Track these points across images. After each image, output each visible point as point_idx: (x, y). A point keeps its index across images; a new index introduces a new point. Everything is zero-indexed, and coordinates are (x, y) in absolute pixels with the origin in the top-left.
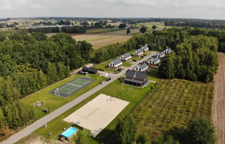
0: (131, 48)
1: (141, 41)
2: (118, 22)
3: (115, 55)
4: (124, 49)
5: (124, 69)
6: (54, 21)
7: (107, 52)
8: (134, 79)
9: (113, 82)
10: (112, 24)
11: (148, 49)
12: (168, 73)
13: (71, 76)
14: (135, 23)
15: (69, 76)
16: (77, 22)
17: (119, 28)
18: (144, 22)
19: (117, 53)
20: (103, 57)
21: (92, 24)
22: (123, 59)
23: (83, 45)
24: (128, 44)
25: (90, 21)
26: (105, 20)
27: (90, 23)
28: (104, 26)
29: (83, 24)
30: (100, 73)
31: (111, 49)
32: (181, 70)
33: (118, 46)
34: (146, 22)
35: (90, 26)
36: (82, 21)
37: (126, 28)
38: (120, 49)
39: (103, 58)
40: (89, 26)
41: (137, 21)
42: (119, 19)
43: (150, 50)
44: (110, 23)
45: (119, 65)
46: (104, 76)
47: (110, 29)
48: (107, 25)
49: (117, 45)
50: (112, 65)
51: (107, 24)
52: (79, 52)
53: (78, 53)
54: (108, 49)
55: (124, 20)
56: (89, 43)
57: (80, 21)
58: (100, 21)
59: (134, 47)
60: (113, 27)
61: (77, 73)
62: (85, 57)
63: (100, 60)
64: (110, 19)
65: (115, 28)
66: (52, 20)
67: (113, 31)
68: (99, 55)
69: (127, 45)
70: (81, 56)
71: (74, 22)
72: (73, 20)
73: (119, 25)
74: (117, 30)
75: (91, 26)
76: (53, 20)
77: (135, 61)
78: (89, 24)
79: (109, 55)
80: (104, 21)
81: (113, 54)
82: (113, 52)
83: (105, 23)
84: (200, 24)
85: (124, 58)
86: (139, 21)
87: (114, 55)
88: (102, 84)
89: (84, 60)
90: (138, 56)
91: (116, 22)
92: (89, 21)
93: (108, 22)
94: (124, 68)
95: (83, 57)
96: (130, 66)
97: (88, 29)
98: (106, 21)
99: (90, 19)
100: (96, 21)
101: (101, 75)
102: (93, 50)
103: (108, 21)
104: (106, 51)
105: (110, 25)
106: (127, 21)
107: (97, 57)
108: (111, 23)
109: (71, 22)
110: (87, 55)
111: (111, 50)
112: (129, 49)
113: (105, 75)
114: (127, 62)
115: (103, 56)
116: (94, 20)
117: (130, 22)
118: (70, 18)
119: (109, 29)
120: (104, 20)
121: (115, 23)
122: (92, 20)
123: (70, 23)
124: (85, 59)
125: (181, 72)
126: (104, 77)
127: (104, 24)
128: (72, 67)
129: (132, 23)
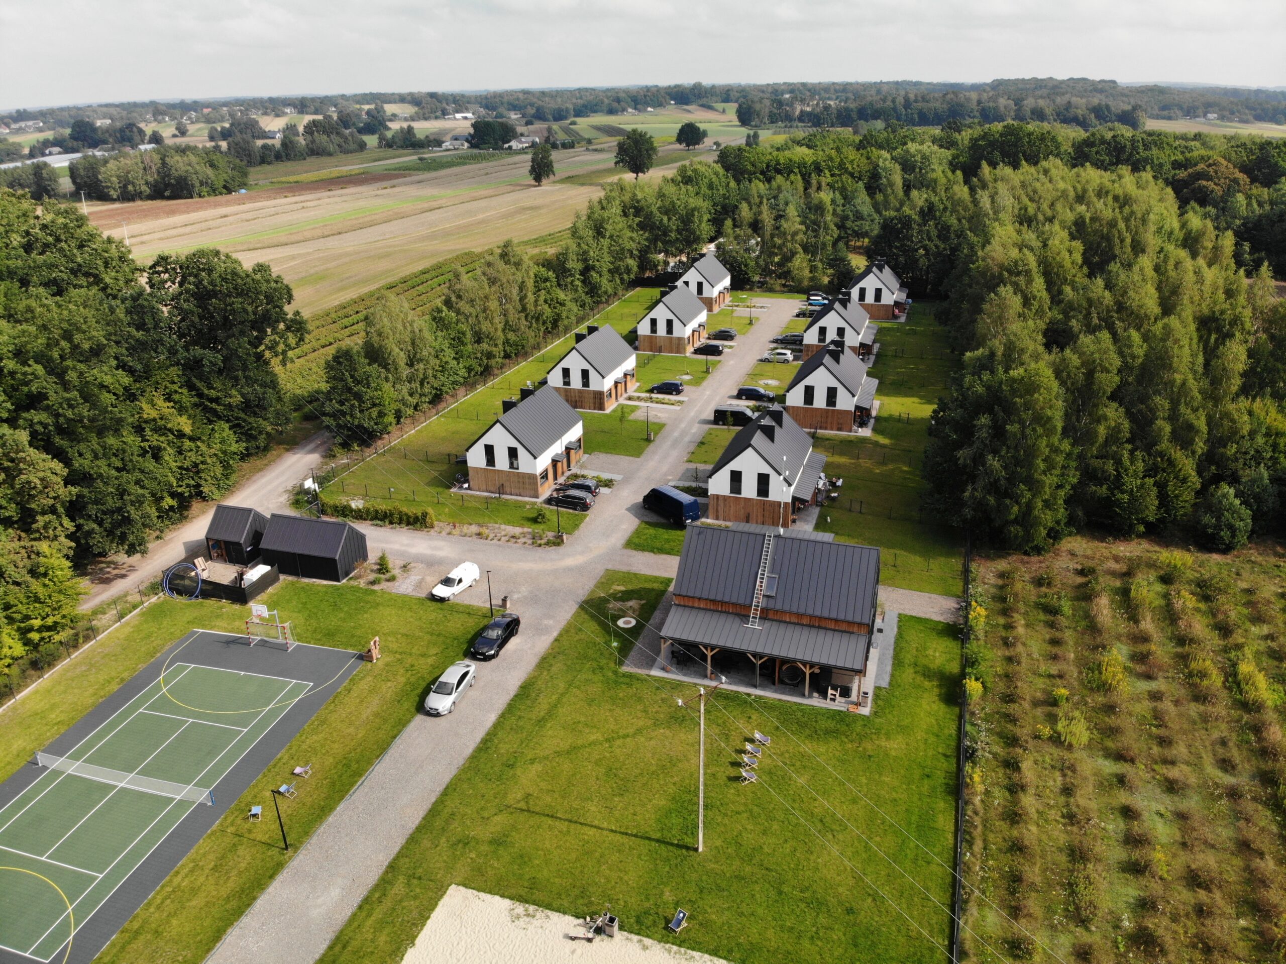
0: (605, 284)
1: (673, 224)
2: (458, 116)
3: (498, 351)
4: (562, 295)
5: (608, 484)
6: (40, 130)
7: (427, 334)
8: (766, 615)
9: (544, 662)
10: (423, 128)
11: (727, 282)
12: (1030, 507)
13: (91, 633)
14: (559, 116)
15: (73, 644)
16: (191, 128)
17: (473, 146)
18: (611, 112)
19: (512, 336)
20: (398, 380)
21: (290, 129)
22: (576, 382)
23: (202, 296)
24: (584, 257)
25: (277, 116)
26: (372, 106)
27: (274, 125)
28: (371, 140)
29: (225, 135)
30: (394, 564)
31: (463, 306)
32: (1118, 462)
33: (510, 270)
34: (624, 110)
35: (277, 142)
36: (222, 120)
37: (514, 144)
38: (531, 297)
39: (405, 389)
40: (269, 142)
41: (570, 106)
42: (463, 96)
43: (741, 288)
44: (406, 119)
45: (557, 448)
46: (441, 591)
47: (415, 157)
48: (389, 134)
49: (501, 265)
50: (502, 462)
51: (389, 129)
52: (163, 367)
53: (159, 375)
54: (439, 302)
55: (489, 101)
56: (261, 268)
57: (208, 120)
58: (340, 112)
59: (628, 270)
60: (435, 141)
61: (154, 588)
62: (230, 406)
63: (381, 414)
64: (402, 99)
65: (447, 145)
66: (23, 124)
67: (435, 169)
68: (366, 368)
69: (574, 265)
70: (186, 397)
71: (167, 131)
72: (163, 113)
73: (472, 131)
74: (462, 160)
75: (284, 144)
76: (30, 123)
77: (671, 388)
78: (264, 135)
79: (449, 354)
80: (368, 113)
81: (484, 346)
82: (485, 327)
83: (375, 124)
84: (937, 105)
85: (585, 374)
86: (585, 106)
87: (490, 355)
88: (434, 714)
89: (224, 430)
90: (678, 345)
91: (444, 113)
92: (265, 114)
93: (394, 117)
94: (605, 476)
95: (206, 409)
96: (648, 440)
97: (263, 161)
98: (380, 110)
99: (274, 106)
100: (316, 113)
101: (405, 586)
102: (298, 326)
103: (389, 109)
104: (422, 323)
105: (410, 129)
106: (514, 107)
107: (349, 390)
108: (412, 119)
109: (149, 129)
110: (250, 381)
111: (458, 312)
112: (593, 290)
113: (448, 582)
114: (611, 406)
115: (405, 372)
116: (302, 105)
117: (531, 111)
118: (143, 105)
119: (409, 158)
120: (366, 107)
121: (436, 118)
122: (288, 110)
123: (141, 132)
124: (235, 427)
125: (1117, 483)
126: (442, 600)
127: (369, 129)
128: (98, 539)
129: (540, 116)
